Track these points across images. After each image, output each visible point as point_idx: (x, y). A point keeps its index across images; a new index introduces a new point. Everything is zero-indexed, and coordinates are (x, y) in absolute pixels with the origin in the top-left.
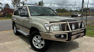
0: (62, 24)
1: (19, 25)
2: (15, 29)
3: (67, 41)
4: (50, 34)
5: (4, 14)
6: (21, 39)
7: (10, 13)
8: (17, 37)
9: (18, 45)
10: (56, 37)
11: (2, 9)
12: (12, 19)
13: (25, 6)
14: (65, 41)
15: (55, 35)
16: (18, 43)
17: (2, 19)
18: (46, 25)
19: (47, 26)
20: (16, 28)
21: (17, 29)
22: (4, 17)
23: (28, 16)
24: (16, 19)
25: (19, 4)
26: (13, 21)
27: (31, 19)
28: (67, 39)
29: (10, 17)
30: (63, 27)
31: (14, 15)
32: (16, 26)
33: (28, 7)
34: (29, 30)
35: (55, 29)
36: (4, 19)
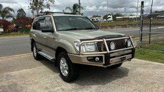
0: (98, 42)
1: (41, 44)
2: (35, 51)
3: (104, 65)
4: (81, 56)
5: (17, 27)
6: (44, 66)
7: (27, 24)
8: (38, 62)
9: (39, 74)
10: (89, 60)
11: (14, 19)
12: (31, 36)
13: (48, 17)
14: (102, 66)
15: (88, 57)
16: (40, 70)
17: (14, 34)
18: (76, 44)
19: (77, 46)
20: (36, 49)
21: (38, 50)
22: (17, 31)
23: (52, 31)
24: (36, 35)
25: (42, 9)
26: (31, 38)
27: (57, 36)
28: (104, 63)
29: (27, 31)
30: (100, 47)
31: (33, 29)
32: (36, 47)
33: (54, 17)
34: (55, 52)
35: (89, 50)
36: (17, 35)
